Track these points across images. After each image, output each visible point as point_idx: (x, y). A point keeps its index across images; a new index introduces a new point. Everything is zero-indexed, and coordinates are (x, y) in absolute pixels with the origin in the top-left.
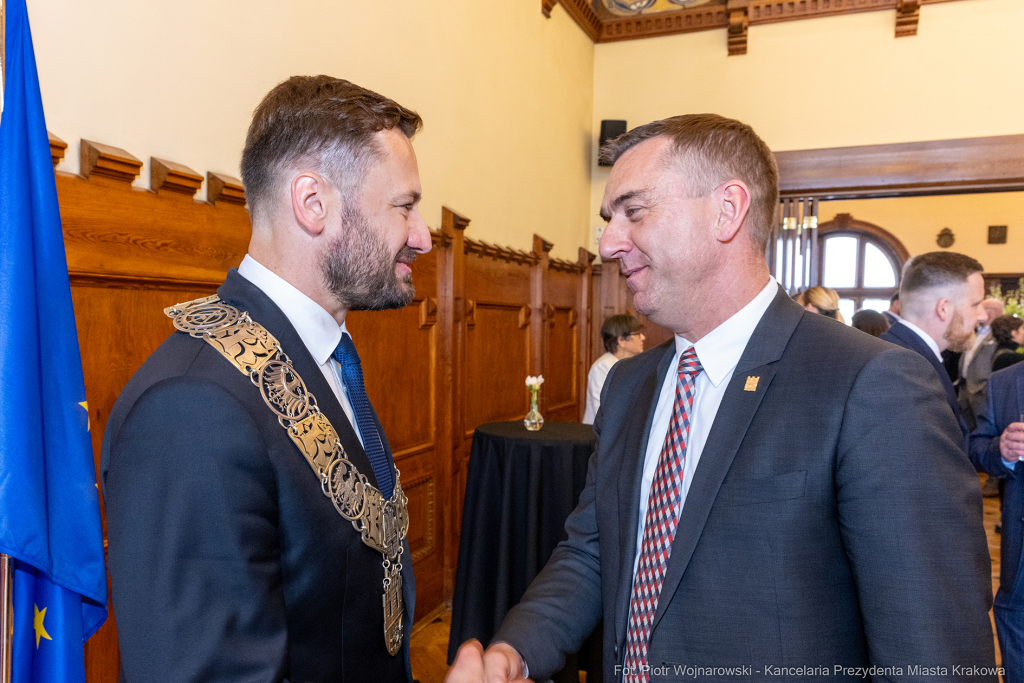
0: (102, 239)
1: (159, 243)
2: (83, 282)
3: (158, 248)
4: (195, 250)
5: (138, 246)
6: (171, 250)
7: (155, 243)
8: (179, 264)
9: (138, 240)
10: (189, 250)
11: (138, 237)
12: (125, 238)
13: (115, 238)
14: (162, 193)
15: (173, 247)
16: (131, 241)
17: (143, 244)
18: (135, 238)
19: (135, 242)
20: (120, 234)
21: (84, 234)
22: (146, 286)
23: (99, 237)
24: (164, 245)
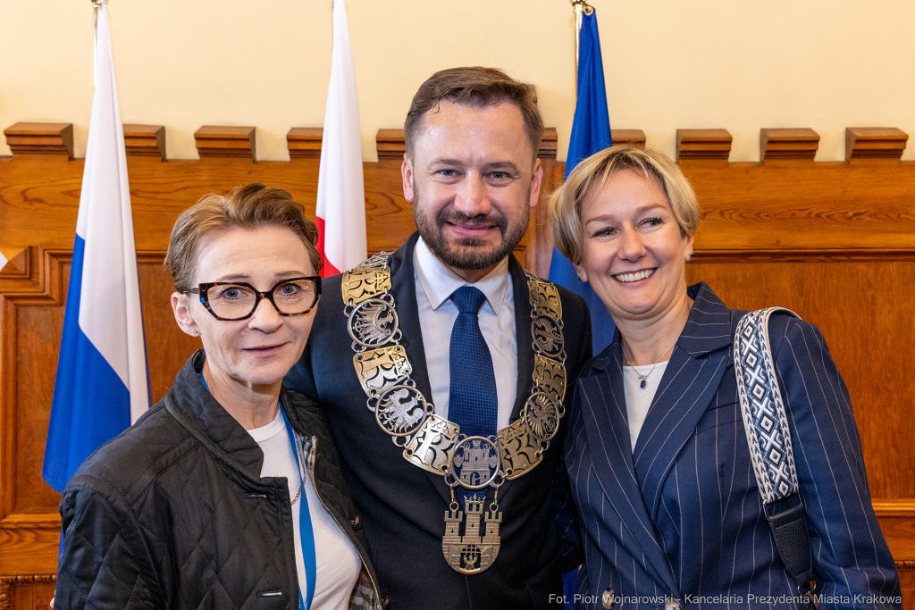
0: (778, 217)
1: (850, 214)
2: (758, 258)
3: (849, 218)
4: (903, 215)
5: (820, 219)
6: (868, 218)
7: (846, 213)
8: (878, 232)
9: (822, 213)
10: (894, 216)
11: (821, 210)
12: (806, 212)
13: (793, 214)
14: (856, 162)
15: (870, 216)
16: (813, 215)
17: (828, 217)
18: (818, 211)
19: (818, 216)
20: (801, 210)
21: (758, 215)
22: (833, 258)
23: (775, 216)
24: (855, 215)
